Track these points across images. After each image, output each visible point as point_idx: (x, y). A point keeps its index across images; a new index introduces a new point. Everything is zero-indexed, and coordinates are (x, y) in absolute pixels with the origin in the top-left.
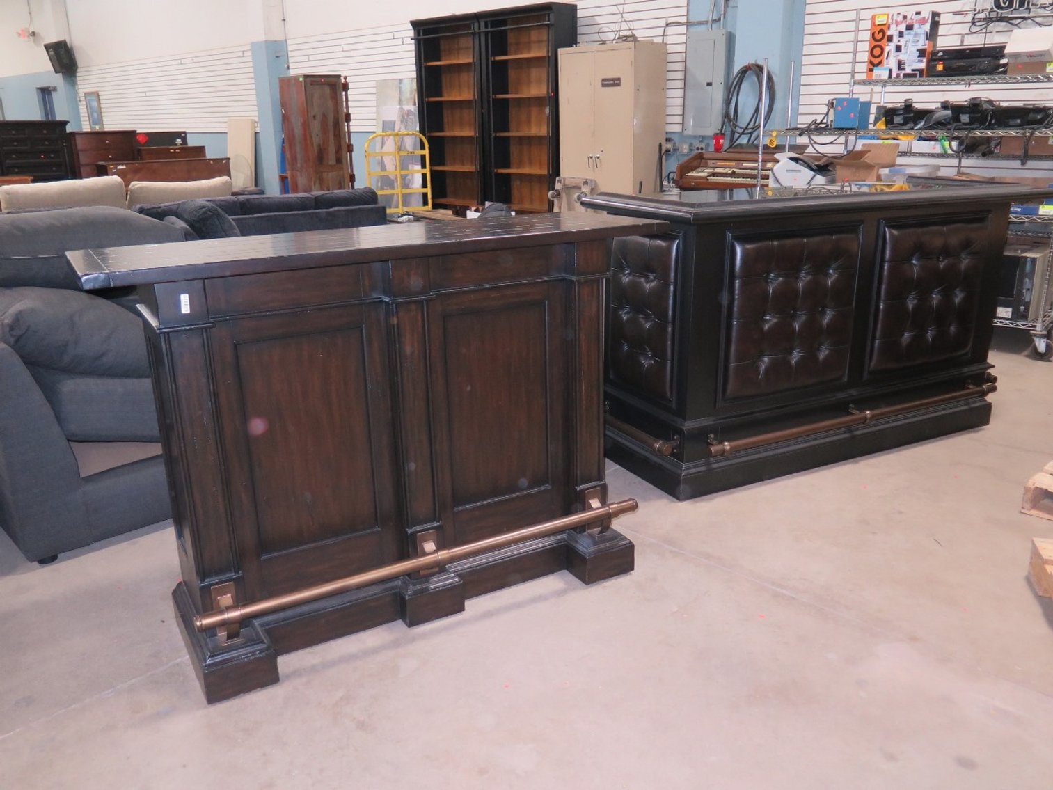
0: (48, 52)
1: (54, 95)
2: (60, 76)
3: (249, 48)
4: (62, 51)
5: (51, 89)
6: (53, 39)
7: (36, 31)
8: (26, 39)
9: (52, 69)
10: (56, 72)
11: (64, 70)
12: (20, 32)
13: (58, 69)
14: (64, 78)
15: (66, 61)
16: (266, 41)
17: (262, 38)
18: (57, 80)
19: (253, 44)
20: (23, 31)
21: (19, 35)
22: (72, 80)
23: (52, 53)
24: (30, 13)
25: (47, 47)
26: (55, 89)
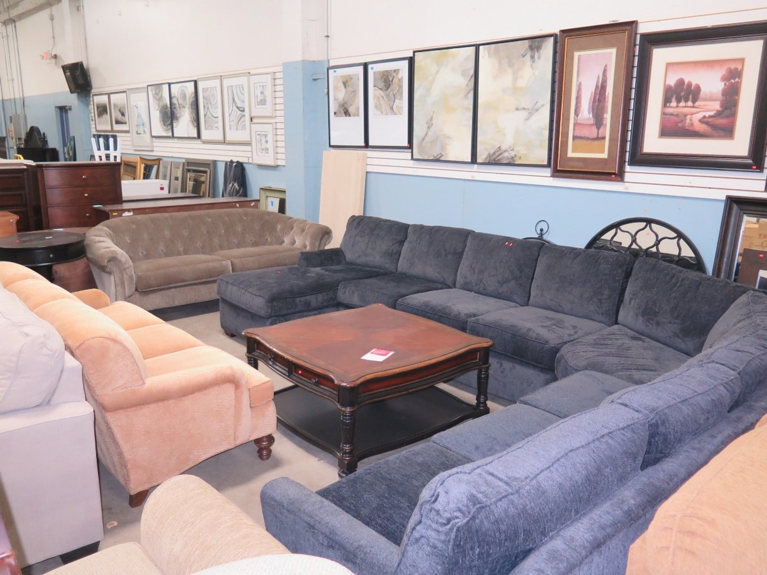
0: (65, 73)
1: (70, 114)
2: (75, 96)
3: (281, 69)
4: (78, 73)
5: (67, 108)
6: (70, 60)
7: (58, 54)
8: (48, 61)
9: (68, 90)
10: (72, 92)
11: (79, 91)
12: (43, 55)
13: (73, 89)
14: (78, 98)
15: (81, 81)
16: (303, 61)
17: (298, 57)
18: (72, 100)
19: (286, 65)
20: (45, 53)
21: (43, 57)
22: (86, 100)
23: (68, 74)
24: (54, 38)
25: (65, 68)
26: (70, 109)
